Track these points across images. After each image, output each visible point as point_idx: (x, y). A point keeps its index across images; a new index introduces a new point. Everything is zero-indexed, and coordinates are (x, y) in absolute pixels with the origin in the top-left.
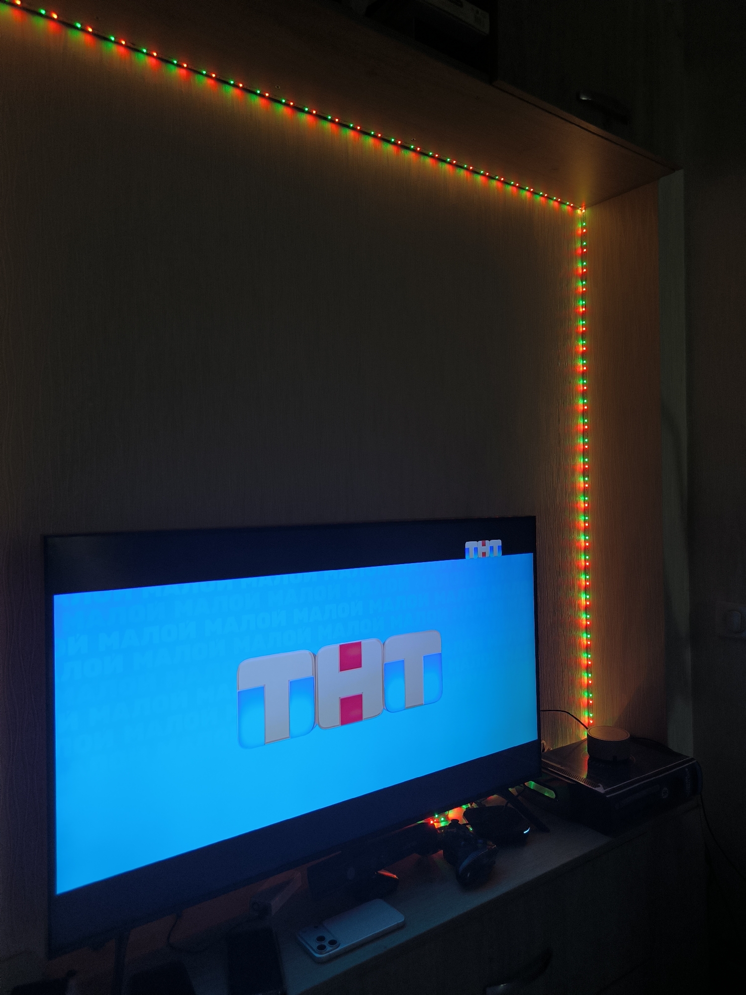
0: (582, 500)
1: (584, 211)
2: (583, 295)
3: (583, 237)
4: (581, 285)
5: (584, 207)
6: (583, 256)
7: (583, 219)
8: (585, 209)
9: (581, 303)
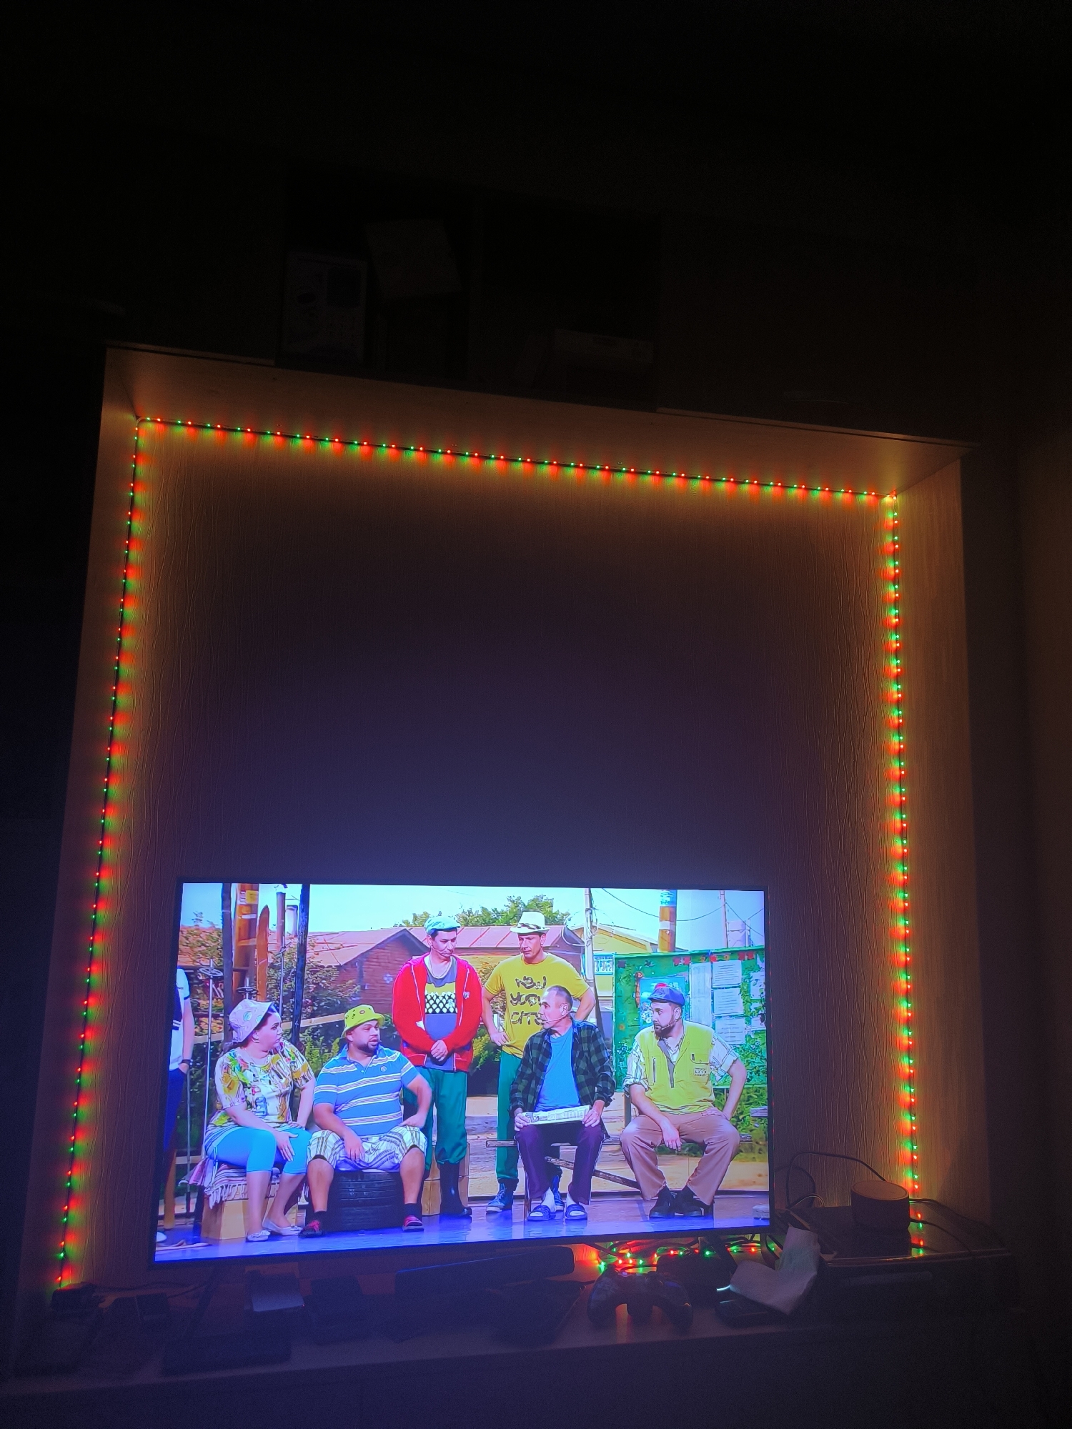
0: (899, 871)
1: (895, 498)
2: (896, 603)
3: (895, 530)
4: (892, 590)
5: (894, 493)
6: (895, 554)
7: (894, 509)
8: (896, 496)
9: (894, 612)
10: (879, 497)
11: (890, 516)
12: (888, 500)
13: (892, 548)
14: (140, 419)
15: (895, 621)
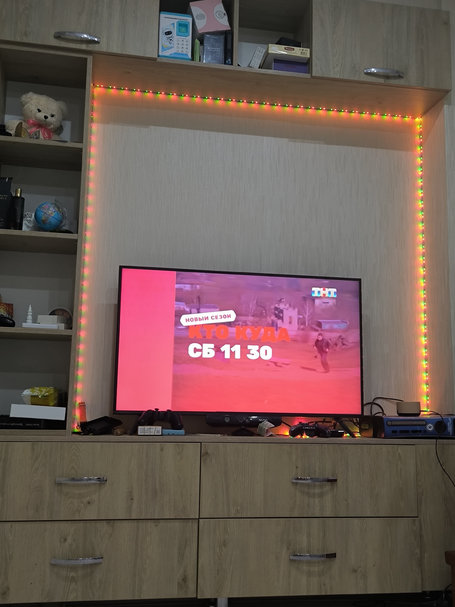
1: (420, 119)
2: (421, 165)
3: (421, 133)
4: (419, 160)
5: (420, 117)
6: (421, 144)
9: (420, 170)
10: (414, 118)
11: (418, 127)
12: (418, 120)
13: (419, 141)
14: (94, 86)
15: (420, 173)
